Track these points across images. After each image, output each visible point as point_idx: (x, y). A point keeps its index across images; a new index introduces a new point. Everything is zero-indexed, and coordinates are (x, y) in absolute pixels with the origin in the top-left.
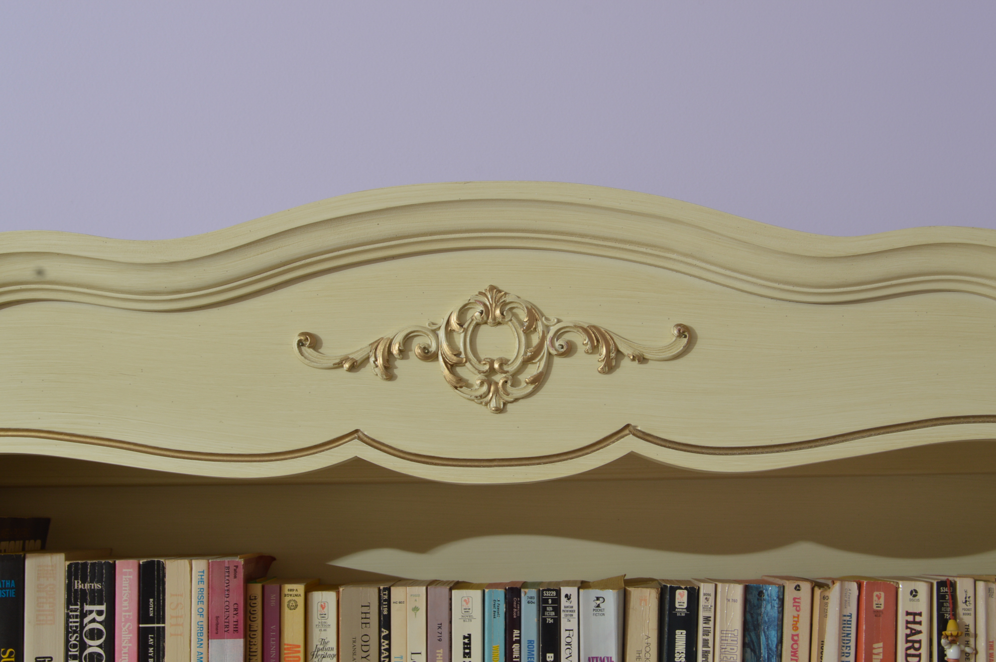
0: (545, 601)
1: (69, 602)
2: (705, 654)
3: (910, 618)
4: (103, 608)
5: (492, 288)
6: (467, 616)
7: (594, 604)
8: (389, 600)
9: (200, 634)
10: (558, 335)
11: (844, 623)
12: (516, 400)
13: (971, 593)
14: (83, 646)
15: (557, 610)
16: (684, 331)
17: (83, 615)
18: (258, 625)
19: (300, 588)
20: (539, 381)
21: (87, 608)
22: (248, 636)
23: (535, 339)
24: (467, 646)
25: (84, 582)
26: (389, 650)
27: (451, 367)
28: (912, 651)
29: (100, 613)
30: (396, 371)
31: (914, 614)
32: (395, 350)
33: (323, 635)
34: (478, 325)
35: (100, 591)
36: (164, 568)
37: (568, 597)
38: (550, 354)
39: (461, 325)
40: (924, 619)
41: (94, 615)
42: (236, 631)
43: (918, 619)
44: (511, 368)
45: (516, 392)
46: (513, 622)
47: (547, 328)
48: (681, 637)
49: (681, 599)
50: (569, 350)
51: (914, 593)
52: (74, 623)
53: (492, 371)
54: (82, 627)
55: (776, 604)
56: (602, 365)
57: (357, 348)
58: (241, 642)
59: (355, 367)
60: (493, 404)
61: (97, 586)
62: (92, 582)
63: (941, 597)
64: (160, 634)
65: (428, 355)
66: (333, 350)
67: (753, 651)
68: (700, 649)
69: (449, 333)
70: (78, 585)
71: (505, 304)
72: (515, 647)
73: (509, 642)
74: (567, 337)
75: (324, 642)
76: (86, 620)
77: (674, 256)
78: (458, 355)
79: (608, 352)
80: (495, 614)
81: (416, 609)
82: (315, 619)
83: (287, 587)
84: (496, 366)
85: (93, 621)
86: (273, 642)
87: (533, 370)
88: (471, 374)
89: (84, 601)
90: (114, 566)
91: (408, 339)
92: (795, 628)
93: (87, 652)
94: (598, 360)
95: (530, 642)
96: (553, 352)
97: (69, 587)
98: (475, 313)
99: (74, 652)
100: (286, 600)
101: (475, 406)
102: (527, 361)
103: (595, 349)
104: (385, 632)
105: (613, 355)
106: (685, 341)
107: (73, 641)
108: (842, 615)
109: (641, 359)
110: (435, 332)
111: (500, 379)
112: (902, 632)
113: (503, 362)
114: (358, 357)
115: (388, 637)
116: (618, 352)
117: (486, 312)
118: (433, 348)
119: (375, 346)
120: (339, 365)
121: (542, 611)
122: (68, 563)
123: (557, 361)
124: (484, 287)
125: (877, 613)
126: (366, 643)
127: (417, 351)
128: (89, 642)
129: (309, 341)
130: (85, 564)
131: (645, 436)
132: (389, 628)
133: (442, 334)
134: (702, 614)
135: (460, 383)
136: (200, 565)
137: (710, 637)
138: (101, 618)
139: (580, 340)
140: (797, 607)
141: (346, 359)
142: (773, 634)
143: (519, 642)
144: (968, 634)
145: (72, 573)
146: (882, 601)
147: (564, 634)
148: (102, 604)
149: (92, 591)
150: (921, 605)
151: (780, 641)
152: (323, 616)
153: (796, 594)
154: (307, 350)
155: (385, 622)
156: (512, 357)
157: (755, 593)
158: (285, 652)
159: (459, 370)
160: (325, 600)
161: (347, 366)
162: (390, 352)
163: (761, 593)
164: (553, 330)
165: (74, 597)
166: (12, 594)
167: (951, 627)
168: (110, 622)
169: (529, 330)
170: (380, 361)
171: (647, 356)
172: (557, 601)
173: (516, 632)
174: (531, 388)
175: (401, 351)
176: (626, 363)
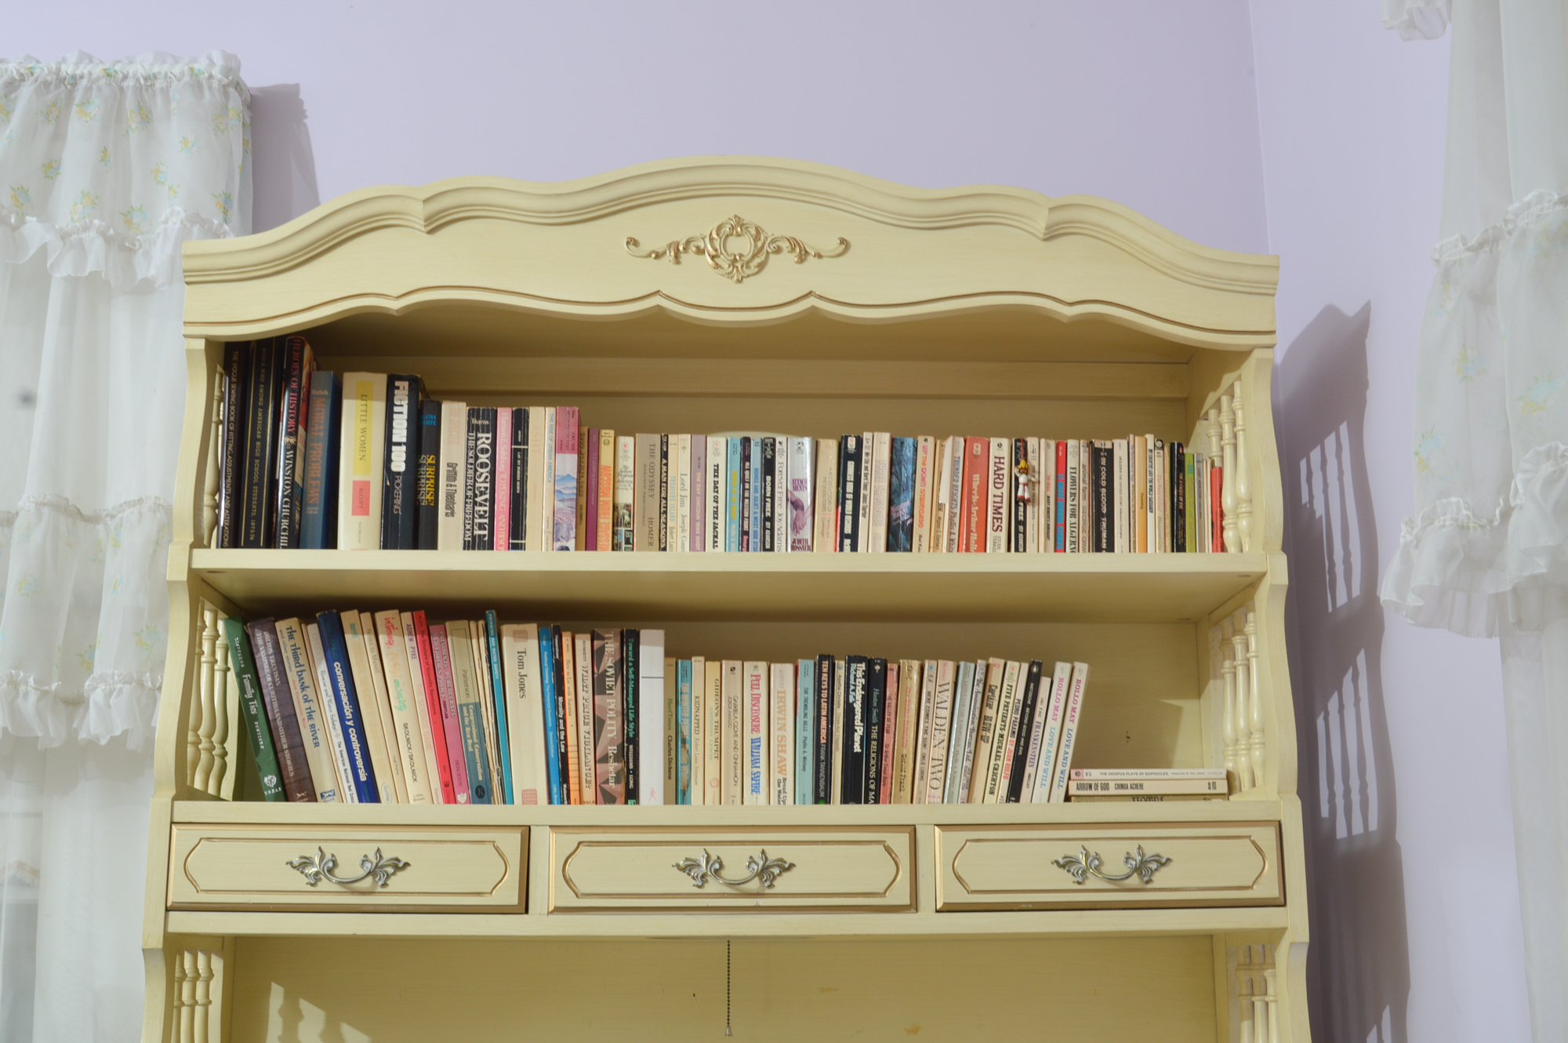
0: (766, 445)
1: (468, 431)
2: (866, 475)
3: (997, 460)
4: (490, 435)
5: (736, 216)
6: (716, 453)
7: (796, 447)
8: (667, 443)
9: (550, 451)
10: (773, 241)
11: (954, 462)
12: (748, 276)
13: (1037, 447)
14: (477, 458)
15: (773, 450)
16: (843, 241)
17: (477, 439)
18: (585, 451)
19: (612, 433)
20: (762, 266)
21: (480, 435)
22: (580, 454)
23: (759, 244)
24: (716, 471)
25: (478, 419)
26: (667, 472)
27: (713, 258)
28: (998, 481)
29: (487, 438)
30: (681, 260)
31: (1000, 458)
32: (681, 248)
33: (625, 463)
34: (727, 236)
35: (488, 426)
36: (528, 414)
37: (780, 443)
38: (768, 252)
39: (718, 235)
40: (1006, 461)
41: (484, 440)
42: (573, 449)
43: (1002, 461)
44: (746, 259)
45: (748, 272)
46: (746, 457)
47: (766, 238)
48: (851, 465)
49: (852, 443)
50: (778, 250)
51: (1000, 445)
52: (472, 444)
53: (735, 260)
54: (476, 446)
55: (912, 449)
56: (796, 259)
57: (660, 246)
58: (576, 456)
59: (658, 256)
60: (735, 278)
61: (486, 422)
62: (483, 419)
63: (1017, 448)
64: (525, 453)
65: (700, 251)
66: (646, 246)
67: (897, 477)
68: (863, 471)
69: (711, 239)
70: (474, 421)
71: (743, 224)
72: (747, 472)
73: (743, 469)
74: (779, 243)
75: (626, 467)
76: (479, 442)
77: (838, 200)
78: (716, 250)
79: (801, 251)
80: (734, 453)
81: (684, 448)
82: (620, 453)
83: (603, 432)
84: (738, 257)
85: (484, 443)
86: (594, 463)
87: (757, 261)
88: (723, 261)
89: (477, 431)
90: (496, 411)
91: (688, 242)
92: (924, 464)
93: (479, 461)
94: (794, 257)
95: (756, 470)
96: (769, 250)
97: (469, 422)
98: (727, 229)
99: (471, 461)
100: (602, 439)
101: (725, 279)
102: (754, 256)
103: (793, 250)
104: (664, 461)
105: (803, 252)
106: (843, 246)
107: (470, 454)
108: (953, 457)
109: (819, 256)
110: (703, 239)
111: (739, 265)
112: (992, 468)
113: (741, 256)
114: (660, 251)
115: (666, 465)
116: (806, 252)
117: (733, 228)
118: (702, 247)
119: (670, 246)
120: (649, 255)
121: (764, 451)
122: (468, 408)
123: (772, 256)
124: (732, 216)
125: (976, 457)
126: (652, 468)
127: (694, 249)
128: (480, 455)
129: (633, 242)
130: (479, 409)
131: (821, 297)
132: (667, 459)
133: (707, 240)
134: (864, 451)
135: (717, 266)
136: (550, 411)
137: (869, 465)
138: (489, 441)
139: (785, 245)
140: (926, 452)
141: (653, 252)
142: (910, 468)
143: (749, 470)
144: (1034, 471)
145: (471, 414)
146: (979, 449)
147: (777, 466)
148: (488, 432)
149: (483, 425)
150: (1005, 452)
151: (915, 472)
152: (625, 451)
153: (925, 443)
154: (631, 246)
155: (665, 455)
156: (745, 253)
157: (899, 442)
158: (601, 471)
159: (717, 260)
160: (627, 442)
161: (653, 255)
162: (678, 249)
163: (902, 443)
164: (769, 240)
165: (472, 428)
166: (434, 423)
167: (1022, 464)
168: (494, 444)
169: (756, 238)
170: (673, 254)
171: (822, 254)
172: (773, 445)
173: (747, 464)
174: (756, 270)
175: (684, 248)
176: (810, 259)
